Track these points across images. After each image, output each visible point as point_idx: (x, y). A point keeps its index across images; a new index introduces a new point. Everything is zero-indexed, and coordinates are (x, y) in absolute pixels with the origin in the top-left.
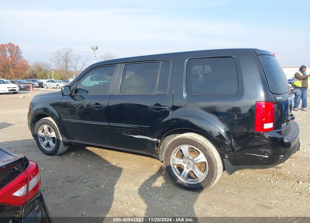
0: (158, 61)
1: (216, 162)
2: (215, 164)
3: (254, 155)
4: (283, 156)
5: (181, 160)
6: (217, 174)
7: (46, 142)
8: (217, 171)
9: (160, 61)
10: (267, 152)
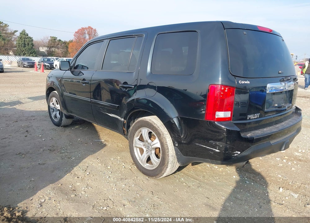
0: (134, 36)
1: (168, 149)
2: (167, 151)
3: (204, 146)
4: (239, 153)
5: (141, 143)
6: (168, 162)
7: (54, 113)
8: (168, 159)
9: (135, 36)
10: (218, 145)
